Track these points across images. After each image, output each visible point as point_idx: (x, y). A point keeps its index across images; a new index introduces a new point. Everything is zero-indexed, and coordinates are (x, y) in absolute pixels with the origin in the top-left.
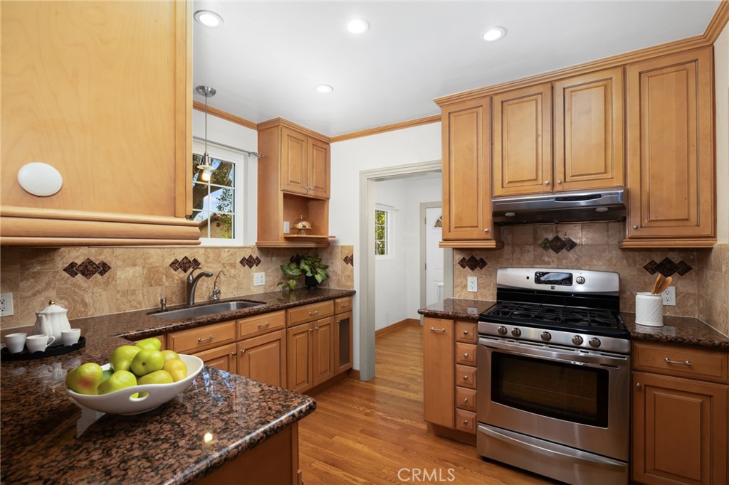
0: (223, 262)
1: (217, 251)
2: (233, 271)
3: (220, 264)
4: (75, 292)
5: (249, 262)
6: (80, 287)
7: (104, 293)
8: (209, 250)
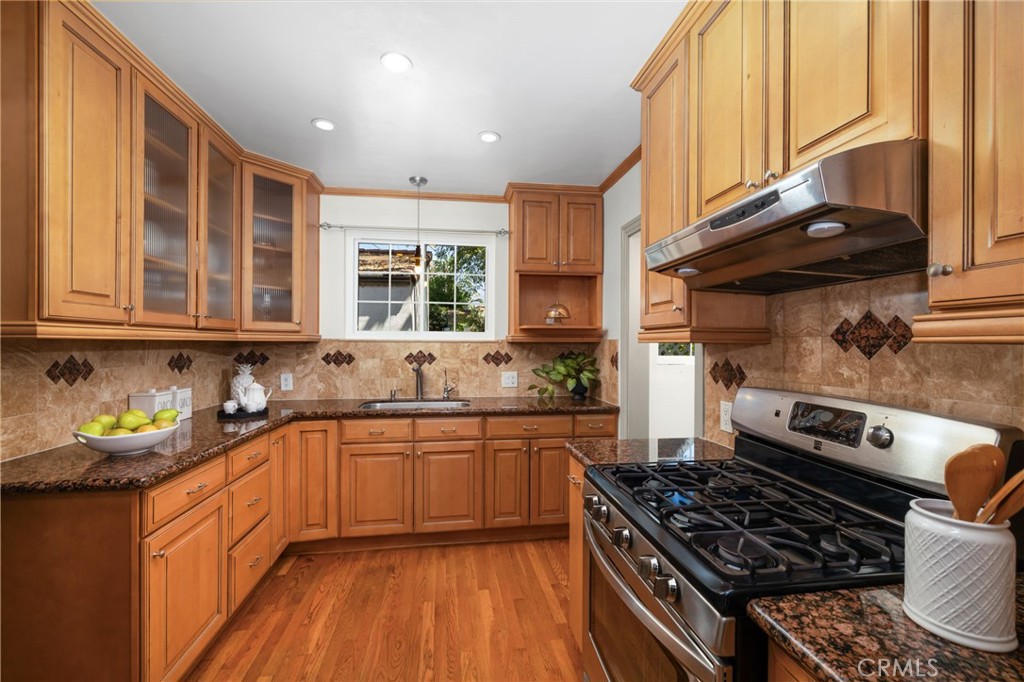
0: (462, 357)
1: (455, 346)
2: (474, 369)
3: (458, 361)
4: (330, 378)
5: (496, 359)
6: (333, 374)
7: (350, 380)
8: (445, 344)
